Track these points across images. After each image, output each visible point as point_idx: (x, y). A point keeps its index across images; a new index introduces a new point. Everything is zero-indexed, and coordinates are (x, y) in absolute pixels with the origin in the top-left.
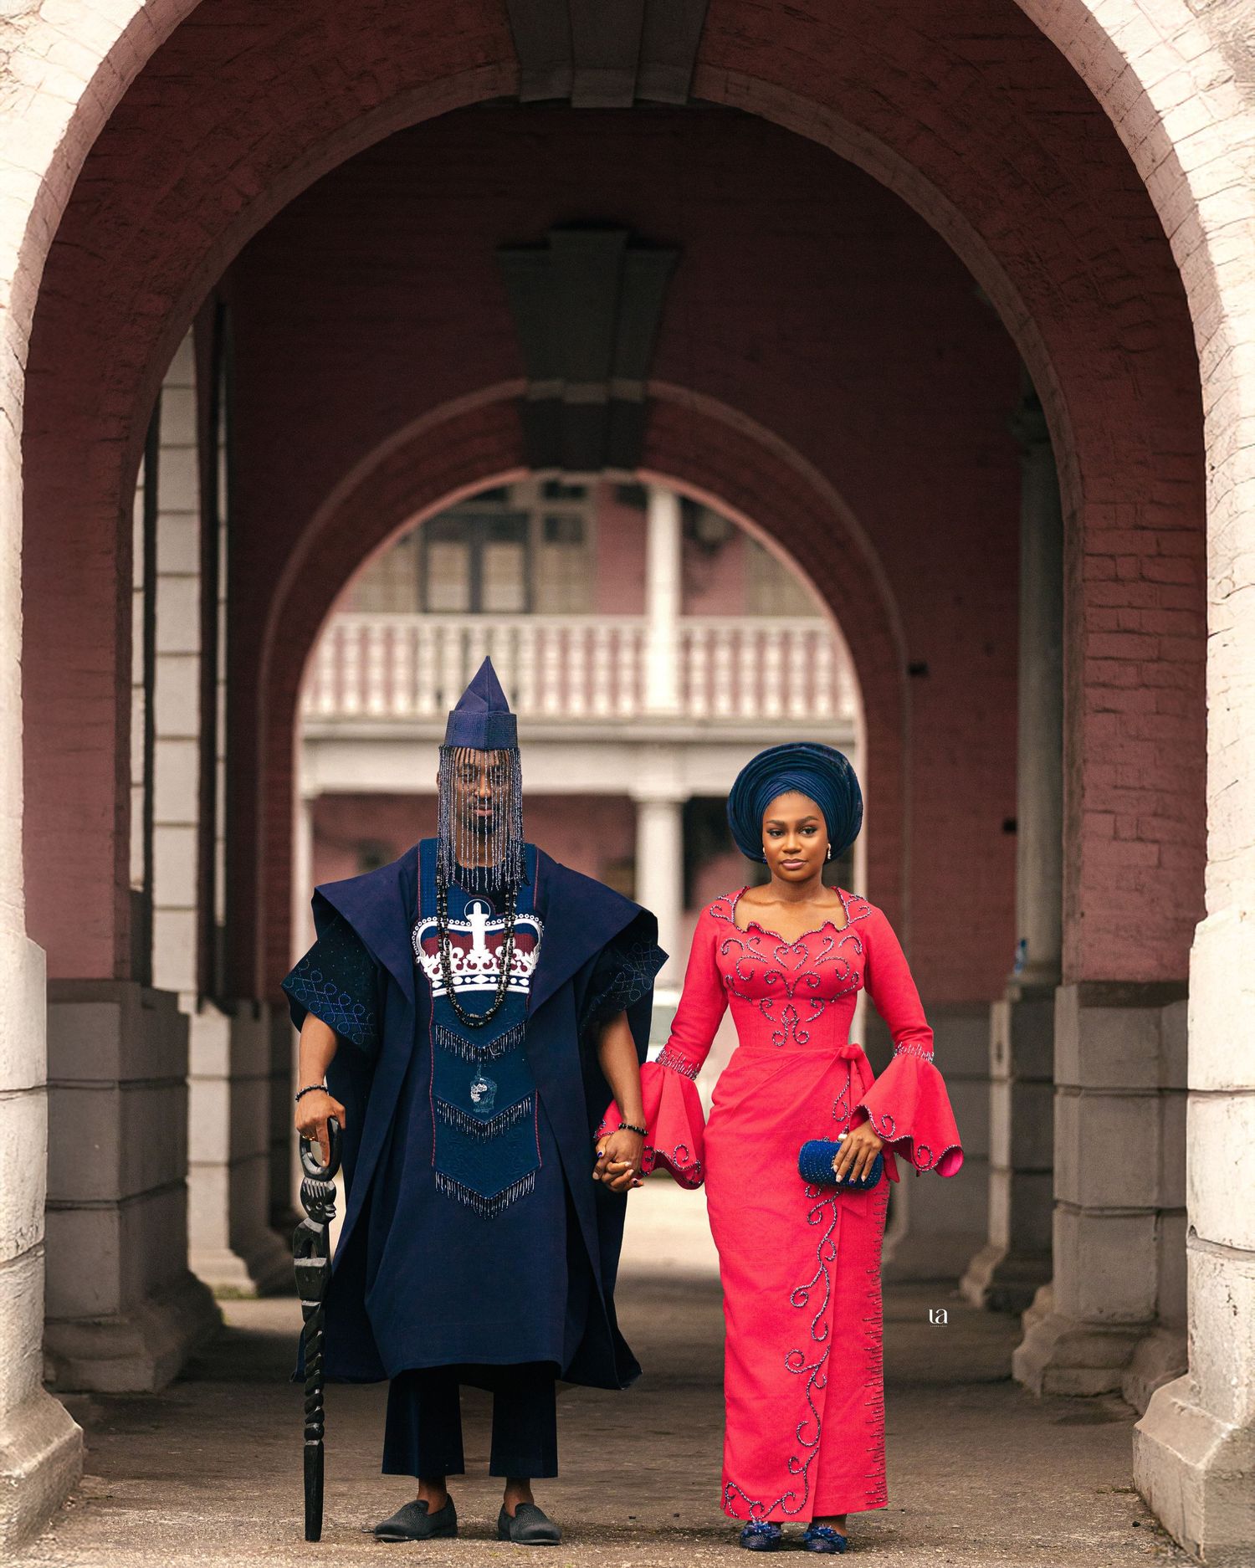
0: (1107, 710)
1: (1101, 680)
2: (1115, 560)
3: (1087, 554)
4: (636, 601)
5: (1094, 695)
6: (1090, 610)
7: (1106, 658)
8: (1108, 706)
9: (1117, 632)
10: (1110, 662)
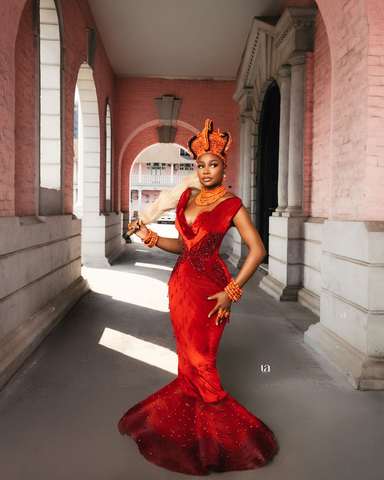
0: (375, 116)
1: (373, 105)
2: (380, 58)
3: (369, 55)
4: (170, 175)
5: (371, 111)
6: (370, 77)
7: (376, 96)
8: (376, 115)
9: (380, 86)
10: (377, 97)
